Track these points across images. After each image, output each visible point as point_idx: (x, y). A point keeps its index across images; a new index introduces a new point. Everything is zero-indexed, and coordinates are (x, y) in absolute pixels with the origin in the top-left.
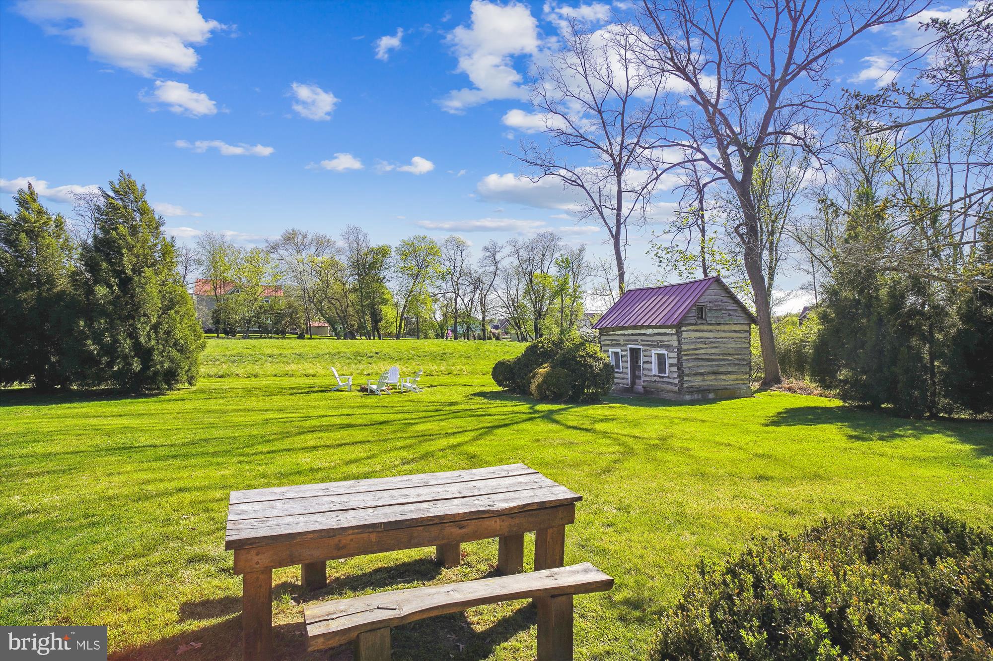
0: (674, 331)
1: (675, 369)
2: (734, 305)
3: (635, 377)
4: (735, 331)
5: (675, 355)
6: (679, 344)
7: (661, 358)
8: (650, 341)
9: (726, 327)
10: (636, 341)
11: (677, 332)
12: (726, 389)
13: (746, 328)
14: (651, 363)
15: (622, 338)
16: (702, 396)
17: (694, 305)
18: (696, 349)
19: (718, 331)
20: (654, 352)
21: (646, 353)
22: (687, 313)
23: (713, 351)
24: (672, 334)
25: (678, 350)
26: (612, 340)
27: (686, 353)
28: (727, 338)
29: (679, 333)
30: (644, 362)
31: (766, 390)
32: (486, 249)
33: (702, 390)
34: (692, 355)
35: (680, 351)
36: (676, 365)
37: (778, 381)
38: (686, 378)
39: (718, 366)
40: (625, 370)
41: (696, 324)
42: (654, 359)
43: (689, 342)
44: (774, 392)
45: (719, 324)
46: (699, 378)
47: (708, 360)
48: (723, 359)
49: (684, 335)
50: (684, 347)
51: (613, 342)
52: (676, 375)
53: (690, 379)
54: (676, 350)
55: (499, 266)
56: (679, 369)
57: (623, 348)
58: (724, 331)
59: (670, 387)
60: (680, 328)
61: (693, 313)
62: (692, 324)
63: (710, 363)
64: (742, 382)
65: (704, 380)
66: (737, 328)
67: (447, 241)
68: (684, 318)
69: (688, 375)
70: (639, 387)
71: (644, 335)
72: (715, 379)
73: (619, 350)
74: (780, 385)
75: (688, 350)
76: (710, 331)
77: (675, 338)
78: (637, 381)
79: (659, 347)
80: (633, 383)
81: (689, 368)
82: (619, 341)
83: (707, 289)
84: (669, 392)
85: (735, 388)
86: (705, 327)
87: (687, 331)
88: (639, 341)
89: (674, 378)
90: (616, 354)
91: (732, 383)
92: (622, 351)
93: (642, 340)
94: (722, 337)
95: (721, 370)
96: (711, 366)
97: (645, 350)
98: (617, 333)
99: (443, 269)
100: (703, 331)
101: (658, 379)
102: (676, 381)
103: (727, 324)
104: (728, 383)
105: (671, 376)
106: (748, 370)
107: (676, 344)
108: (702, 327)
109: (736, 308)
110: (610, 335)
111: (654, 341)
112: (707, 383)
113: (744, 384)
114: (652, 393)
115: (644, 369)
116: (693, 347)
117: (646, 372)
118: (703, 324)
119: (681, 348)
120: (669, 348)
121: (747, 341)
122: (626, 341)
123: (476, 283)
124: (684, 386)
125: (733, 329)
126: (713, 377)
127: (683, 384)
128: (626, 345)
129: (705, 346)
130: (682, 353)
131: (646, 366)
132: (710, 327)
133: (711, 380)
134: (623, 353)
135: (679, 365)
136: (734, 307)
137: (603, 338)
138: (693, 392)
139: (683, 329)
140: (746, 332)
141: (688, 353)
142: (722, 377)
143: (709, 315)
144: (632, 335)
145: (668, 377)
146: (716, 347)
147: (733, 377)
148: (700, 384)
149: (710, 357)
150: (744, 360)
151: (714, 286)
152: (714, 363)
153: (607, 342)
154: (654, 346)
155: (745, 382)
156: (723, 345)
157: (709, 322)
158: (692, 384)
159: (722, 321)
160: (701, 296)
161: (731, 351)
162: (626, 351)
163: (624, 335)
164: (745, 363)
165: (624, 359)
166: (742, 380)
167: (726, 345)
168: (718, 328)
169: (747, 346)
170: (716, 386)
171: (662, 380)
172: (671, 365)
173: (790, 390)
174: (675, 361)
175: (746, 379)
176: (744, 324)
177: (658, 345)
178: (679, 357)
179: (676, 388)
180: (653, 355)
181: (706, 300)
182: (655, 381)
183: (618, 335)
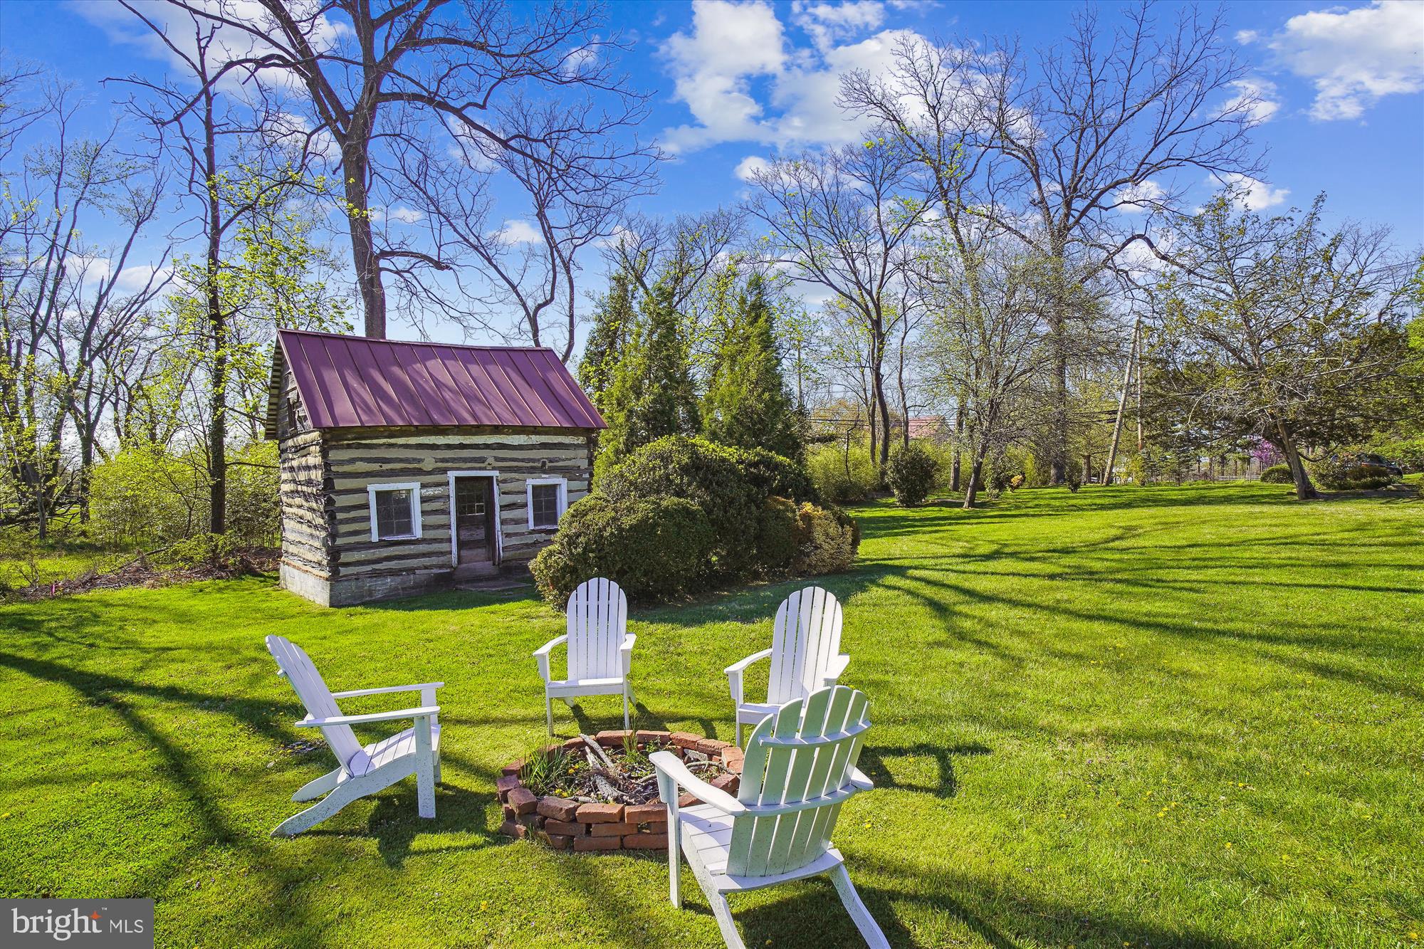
0: (581, 440)
5: (584, 486)
6: (590, 464)
8: (523, 460)
10: (482, 460)
11: (589, 441)
14: (522, 508)
15: (423, 456)
20: (530, 483)
21: (509, 487)
24: (573, 446)
25: (590, 476)
26: (381, 461)
29: (590, 444)
30: (503, 508)
40: (432, 534)
42: (531, 498)
51: (386, 467)
54: (586, 476)
57: (429, 479)
60: (596, 434)
71: (504, 446)
73: (408, 486)
77: (580, 452)
79: (546, 472)
82: (420, 461)
88: (489, 460)
90: (401, 493)
92: (423, 486)
93: (497, 459)
97: (504, 481)
98: (400, 441)
101: (542, 537)
107: (584, 464)
110: (371, 446)
111: (533, 460)
115: (502, 522)
117: (509, 528)
120: (569, 472)
122: (443, 460)
128: (445, 471)
131: (510, 514)
134: (430, 492)
144: (462, 446)
154: (532, 470)
162: (442, 485)
163: (431, 448)
165: (432, 506)
177: (542, 468)
180: (527, 490)
182: (535, 543)
183: (404, 446)
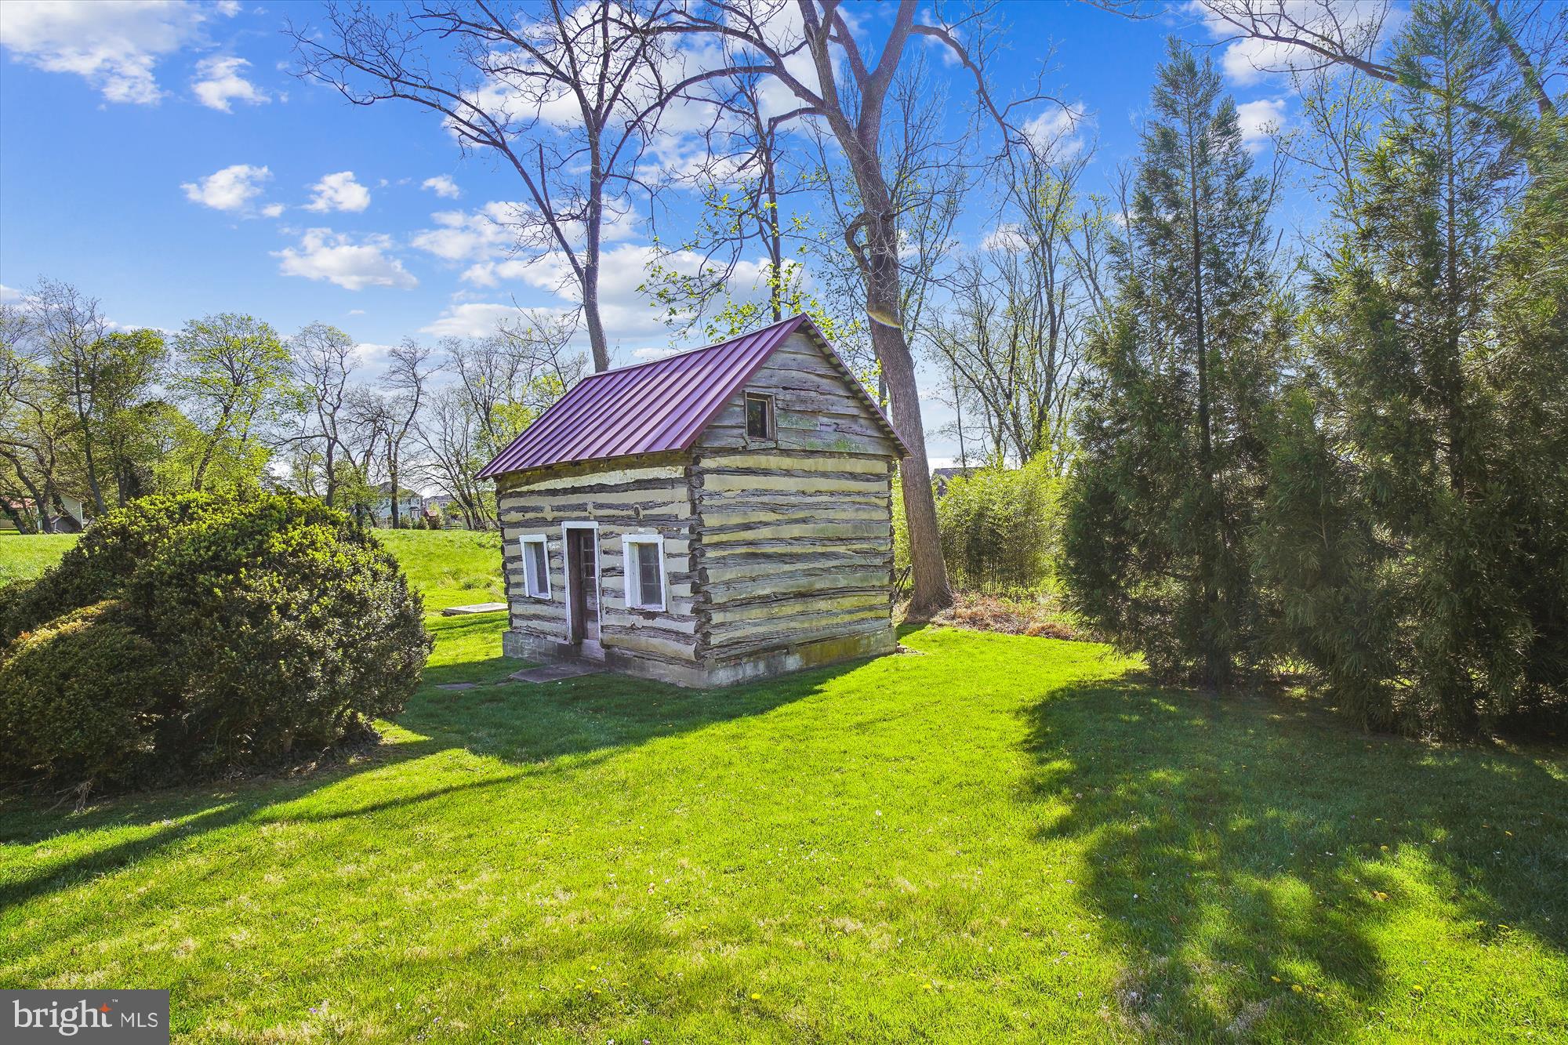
0: (677, 472)
1: (684, 589)
2: (851, 403)
3: (583, 614)
4: (853, 476)
5: (682, 546)
6: (694, 511)
7: (647, 553)
8: (616, 507)
9: (830, 464)
10: (582, 507)
11: (688, 473)
12: (833, 638)
13: (881, 467)
14: (622, 573)
15: (546, 502)
16: (768, 667)
17: (739, 391)
18: (747, 527)
19: (808, 474)
20: (629, 538)
21: (607, 544)
22: (718, 414)
23: (796, 531)
24: (671, 482)
25: (692, 530)
26: (524, 510)
27: (716, 539)
28: (832, 494)
29: (693, 478)
30: (606, 571)
31: (921, 625)
32: (394, 353)
33: (765, 650)
34: (737, 543)
35: (696, 533)
36: (688, 577)
37: (946, 602)
38: (717, 618)
39: (809, 573)
40: (558, 596)
41: (745, 451)
42: (629, 561)
43: (727, 507)
44: (940, 631)
45: (812, 453)
46: (756, 613)
47: (782, 558)
48: (823, 555)
49: (711, 483)
50: (710, 521)
51: (530, 515)
52: (686, 609)
53: (729, 617)
54: (685, 531)
55: (424, 387)
56: (695, 589)
57: (552, 530)
58: (825, 475)
59: (673, 647)
60: (697, 462)
61: (738, 417)
62: (733, 451)
63: (787, 568)
64: (872, 614)
65: (771, 619)
66: (859, 466)
67: (307, 332)
68: (709, 428)
69: (722, 607)
70: (593, 646)
71: (602, 488)
72: (803, 613)
73: (542, 538)
74: (950, 611)
75: (722, 529)
76: (788, 473)
77: (682, 492)
78: (590, 625)
79: (641, 524)
80: (580, 632)
81: (728, 584)
82: (543, 510)
83: (774, 350)
84: (672, 660)
85: (857, 633)
86: (773, 462)
87: (719, 471)
88: (590, 507)
89: (682, 618)
90: (538, 546)
91: (847, 618)
92: (550, 538)
93: (597, 506)
94: (819, 492)
95: (818, 586)
96: (792, 575)
97: (606, 536)
98: (535, 487)
99: (298, 385)
100: (766, 472)
101: (640, 621)
102: (689, 627)
103: (832, 455)
104: (838, 620)
105: (673, 611)
106: (886, 581)
107: (685, 511)
108: (763, 461)
109: (855, 412)
110: (520, 494)
111: (627, 507)
112: (782, 626)
113: (878, 618)
114: (625, 662)
115: (604, 592)
116: (736, 520)
117: (609, 601)
118: (766, 451)
119: (701, 523)
120: (664, 524)
121: (884, 503)
122: (559, 509)
123: (377, 418)
124: (714, 640)
125: (848, 469)
126: (799, 608)
127: (707, 635)
128: (557, 521)
129: (771, 517)
130: (706, 540)
131: (609, 582)
132: (787, 462)
133: (791, 618)
134: (554, 546)
135: (697, 578)
136: (850, 408)
137: (506, 504)
138: (738, 657)
139: (706, 463)
140: (878, 477)
141: (724, 537)
142: (822, 605)
143: (782, 424)
144: (575, 490)
145: (666, 614)
146: (804, 521)
147: (849, 602)
148: (761, 629)
149: (788, 549)
150: (878, 554)
151: (796, 340)
152: (800, 566)
153: (515, 517)
154: (626, 521)
155: (881, 613)
156: (822, 514)
157: (784, 446)
158: (738, 634)
159: (817, 444)
160: (758, 367)
161: (845, 530)
162: (560, 538)
163: (553, 492)
164: (878, 561)
165: (555, 563)
166: (871, 608)
167: (831, 514)
168: (809, 464)
169: (884, 516)
170: (805, 630)
171: (649, 623)
172: (675, 578)
173: (974, 621)
174: (682, 566)
175: (884, 606)
176: (875, 457)
177: (636, 519)
178: (696, 554)
179: (688, 651)
180: (626, 549)
181: (774, 381)
182: (633, 628)
183: (539, 493)
